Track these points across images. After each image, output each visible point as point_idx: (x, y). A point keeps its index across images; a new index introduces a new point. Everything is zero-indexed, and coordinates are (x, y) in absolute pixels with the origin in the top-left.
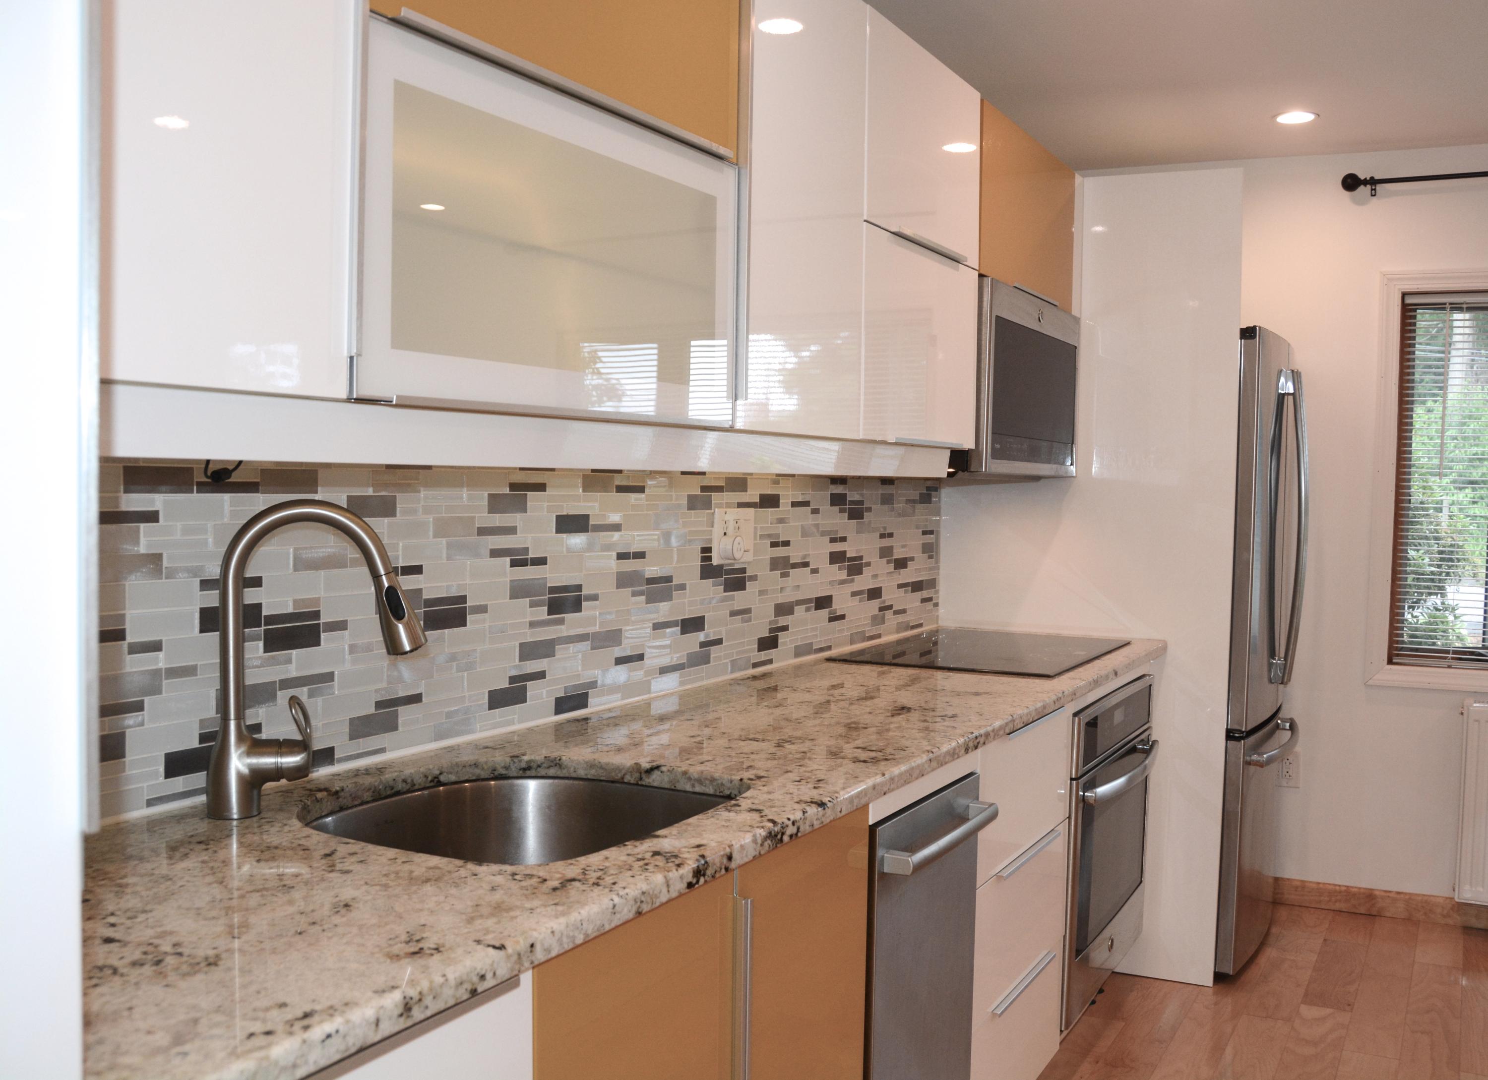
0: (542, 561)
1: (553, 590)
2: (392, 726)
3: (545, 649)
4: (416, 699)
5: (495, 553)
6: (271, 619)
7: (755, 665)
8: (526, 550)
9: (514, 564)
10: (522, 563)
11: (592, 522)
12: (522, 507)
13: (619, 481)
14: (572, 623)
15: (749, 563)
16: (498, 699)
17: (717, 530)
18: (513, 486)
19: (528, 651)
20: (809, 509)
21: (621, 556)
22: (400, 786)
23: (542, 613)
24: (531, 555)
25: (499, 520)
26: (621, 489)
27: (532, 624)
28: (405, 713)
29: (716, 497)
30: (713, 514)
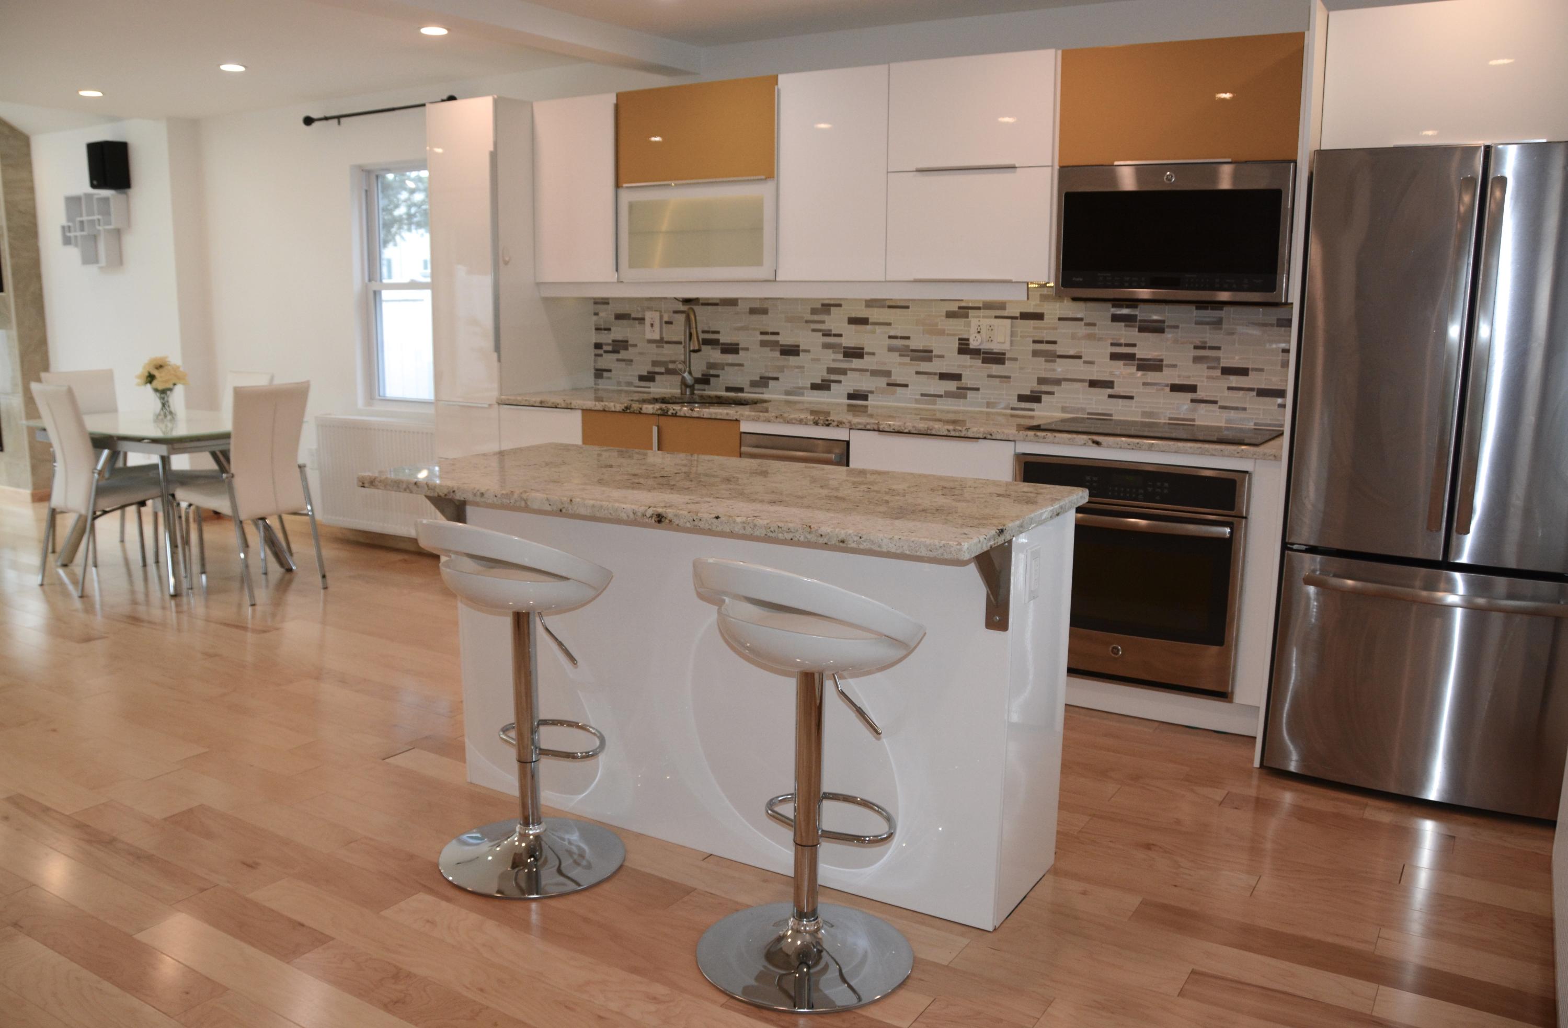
0: (840, 335)
1: (845, 348)
2: (766, 386)
3: (844, 372)
4: (777, 379)
5: (814, 330)
6: (723, 344)
7: (1013, 409)
8: (830, 330)
9: (824, 335)
10: (829, 335)
11: (870, 321)
12: (828, 313)
13: (888, 303)
14: (856, 363)
15: (1008, 350)
16: (814, 387)
17: (973, 330)
18: (823, 305)
19: (831, 371)
20: (1083, 323)
21: (890, 337)
22: (743, 402)
23: (840, 356)
24: (833, 332)
25: (816, 318)
26: (890, 307)
27: (834, 360)
28: (771, 383)
29: (971, 313)
30: (970, 321)
